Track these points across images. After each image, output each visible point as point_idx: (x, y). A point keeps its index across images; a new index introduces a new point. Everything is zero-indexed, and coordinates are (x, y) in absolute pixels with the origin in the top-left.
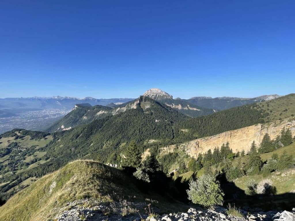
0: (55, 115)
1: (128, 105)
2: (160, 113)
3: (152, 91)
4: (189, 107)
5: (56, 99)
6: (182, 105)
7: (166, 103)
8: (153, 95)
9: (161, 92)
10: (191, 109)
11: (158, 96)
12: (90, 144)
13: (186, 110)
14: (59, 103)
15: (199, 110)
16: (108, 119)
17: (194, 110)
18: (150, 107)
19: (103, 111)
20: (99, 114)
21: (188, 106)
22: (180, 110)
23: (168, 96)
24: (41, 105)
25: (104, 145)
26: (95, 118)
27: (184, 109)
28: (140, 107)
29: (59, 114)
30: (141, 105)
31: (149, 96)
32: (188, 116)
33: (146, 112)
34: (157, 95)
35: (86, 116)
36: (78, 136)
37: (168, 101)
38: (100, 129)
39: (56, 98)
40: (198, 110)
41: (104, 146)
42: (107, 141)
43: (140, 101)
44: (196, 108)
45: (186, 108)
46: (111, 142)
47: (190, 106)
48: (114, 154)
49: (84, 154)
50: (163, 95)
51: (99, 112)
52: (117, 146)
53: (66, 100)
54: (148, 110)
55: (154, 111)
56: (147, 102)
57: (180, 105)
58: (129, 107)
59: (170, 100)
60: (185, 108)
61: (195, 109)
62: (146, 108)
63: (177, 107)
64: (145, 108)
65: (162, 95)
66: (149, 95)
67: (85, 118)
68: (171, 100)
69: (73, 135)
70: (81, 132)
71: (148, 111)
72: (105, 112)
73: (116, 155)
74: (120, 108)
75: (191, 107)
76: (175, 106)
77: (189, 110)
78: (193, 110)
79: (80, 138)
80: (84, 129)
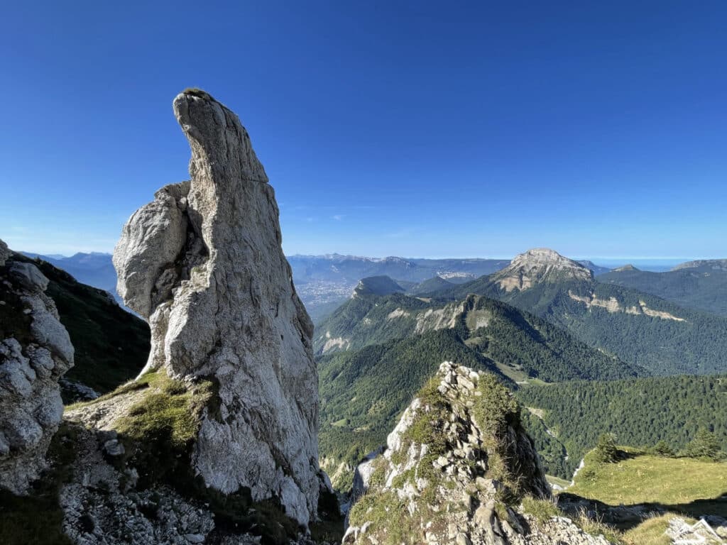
0: (324, 297)
1: (448, 308)
2: (509, 344)
3: (532, 255)
4: (644, 309)
5: (331, 260)
6: (621, 300)
7: (570, 292)
8: (535, 267)
9: (560, 260)
10: (651, 313)
11: (548, 269)
12: (352, 398)
13: (633, 315)
14: (335, 269)
15: (680, 320)
16: (392, 347)
17: (662, 318)
18: (486, 326)
19: (401, 310)
20: (392, 315)
21: (642, 304)
22: (615, 313)
23: (579, 270)
24: (305, 272)
25: (371, 406)
26: (384, 324)
27: (628, 311)
28: (464, 324)
29: (334, 294)
30: (468, 320)
31: (524, 269)
32: (601, 352)
33: (474, 337)
34: (546, 267)
35: (370, 317)
36: (337, 375)
37: (577, 285)
38: (373, 367)
39: (331, 257)
40: (675, 319)
41: (371, 409)
42: (378, 399)
43: (466, 308)
44: (668, 311)
45: (634, 310)
46: (383, 403)
47: (646, 306)
48: (355, 447)
49: (337, 416)
50: (565, 268)
51: (393, 310)
52: (391, 415)
53: (349, 264)
54: (482, 331)
55: (495, 337)
56: (482, 311)
57: (614, 300)
58: (449, 313)
59: (584, 282)
60: (630, 308)
61: (665, 316)
62: (477, 328)
63: (603, 304)
64: (474, 327)
65: (561, 268)
66: (523, 267)
67: (367, 321)
68: (586, 282)
69: (329, 372)
70: (343, 368)
71: (480, 336)
72: (405, 314)
73: (357, 450)
74: (433, 311)
75: (652, 309)
76: (598, 303)
77: (644, 316)
78: (659, 318)
79: (338, 380)
80: (347, 362)
